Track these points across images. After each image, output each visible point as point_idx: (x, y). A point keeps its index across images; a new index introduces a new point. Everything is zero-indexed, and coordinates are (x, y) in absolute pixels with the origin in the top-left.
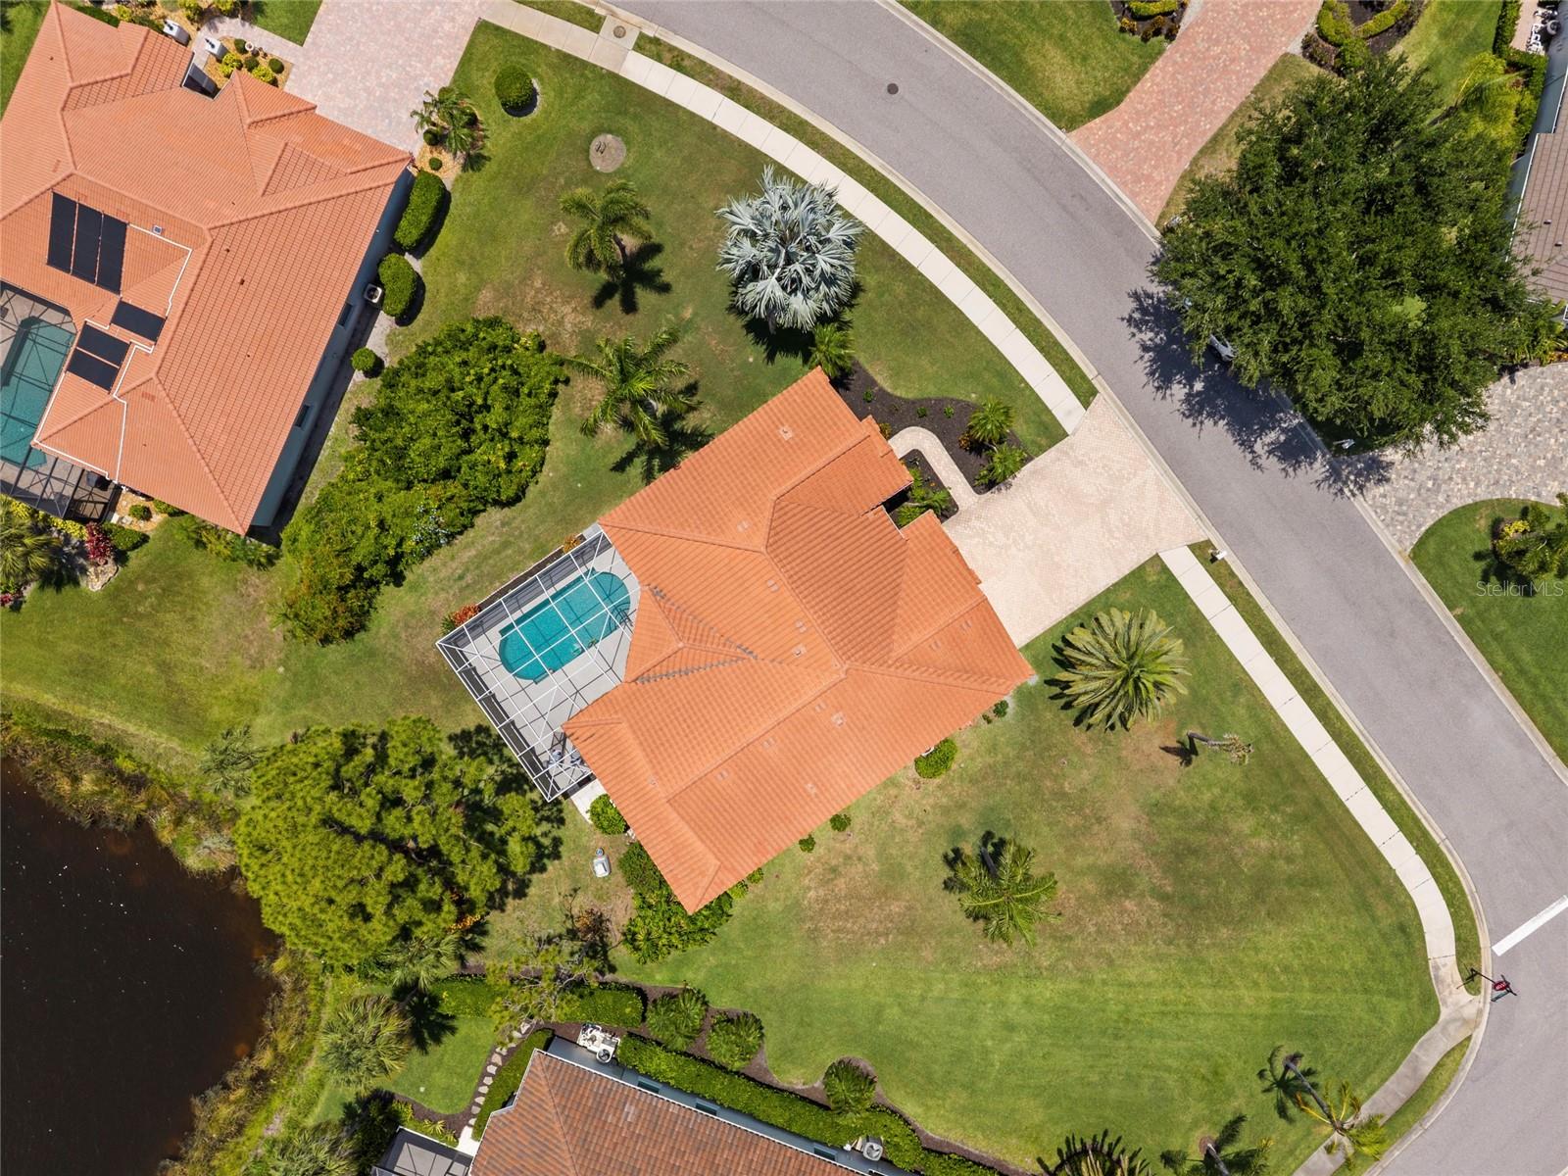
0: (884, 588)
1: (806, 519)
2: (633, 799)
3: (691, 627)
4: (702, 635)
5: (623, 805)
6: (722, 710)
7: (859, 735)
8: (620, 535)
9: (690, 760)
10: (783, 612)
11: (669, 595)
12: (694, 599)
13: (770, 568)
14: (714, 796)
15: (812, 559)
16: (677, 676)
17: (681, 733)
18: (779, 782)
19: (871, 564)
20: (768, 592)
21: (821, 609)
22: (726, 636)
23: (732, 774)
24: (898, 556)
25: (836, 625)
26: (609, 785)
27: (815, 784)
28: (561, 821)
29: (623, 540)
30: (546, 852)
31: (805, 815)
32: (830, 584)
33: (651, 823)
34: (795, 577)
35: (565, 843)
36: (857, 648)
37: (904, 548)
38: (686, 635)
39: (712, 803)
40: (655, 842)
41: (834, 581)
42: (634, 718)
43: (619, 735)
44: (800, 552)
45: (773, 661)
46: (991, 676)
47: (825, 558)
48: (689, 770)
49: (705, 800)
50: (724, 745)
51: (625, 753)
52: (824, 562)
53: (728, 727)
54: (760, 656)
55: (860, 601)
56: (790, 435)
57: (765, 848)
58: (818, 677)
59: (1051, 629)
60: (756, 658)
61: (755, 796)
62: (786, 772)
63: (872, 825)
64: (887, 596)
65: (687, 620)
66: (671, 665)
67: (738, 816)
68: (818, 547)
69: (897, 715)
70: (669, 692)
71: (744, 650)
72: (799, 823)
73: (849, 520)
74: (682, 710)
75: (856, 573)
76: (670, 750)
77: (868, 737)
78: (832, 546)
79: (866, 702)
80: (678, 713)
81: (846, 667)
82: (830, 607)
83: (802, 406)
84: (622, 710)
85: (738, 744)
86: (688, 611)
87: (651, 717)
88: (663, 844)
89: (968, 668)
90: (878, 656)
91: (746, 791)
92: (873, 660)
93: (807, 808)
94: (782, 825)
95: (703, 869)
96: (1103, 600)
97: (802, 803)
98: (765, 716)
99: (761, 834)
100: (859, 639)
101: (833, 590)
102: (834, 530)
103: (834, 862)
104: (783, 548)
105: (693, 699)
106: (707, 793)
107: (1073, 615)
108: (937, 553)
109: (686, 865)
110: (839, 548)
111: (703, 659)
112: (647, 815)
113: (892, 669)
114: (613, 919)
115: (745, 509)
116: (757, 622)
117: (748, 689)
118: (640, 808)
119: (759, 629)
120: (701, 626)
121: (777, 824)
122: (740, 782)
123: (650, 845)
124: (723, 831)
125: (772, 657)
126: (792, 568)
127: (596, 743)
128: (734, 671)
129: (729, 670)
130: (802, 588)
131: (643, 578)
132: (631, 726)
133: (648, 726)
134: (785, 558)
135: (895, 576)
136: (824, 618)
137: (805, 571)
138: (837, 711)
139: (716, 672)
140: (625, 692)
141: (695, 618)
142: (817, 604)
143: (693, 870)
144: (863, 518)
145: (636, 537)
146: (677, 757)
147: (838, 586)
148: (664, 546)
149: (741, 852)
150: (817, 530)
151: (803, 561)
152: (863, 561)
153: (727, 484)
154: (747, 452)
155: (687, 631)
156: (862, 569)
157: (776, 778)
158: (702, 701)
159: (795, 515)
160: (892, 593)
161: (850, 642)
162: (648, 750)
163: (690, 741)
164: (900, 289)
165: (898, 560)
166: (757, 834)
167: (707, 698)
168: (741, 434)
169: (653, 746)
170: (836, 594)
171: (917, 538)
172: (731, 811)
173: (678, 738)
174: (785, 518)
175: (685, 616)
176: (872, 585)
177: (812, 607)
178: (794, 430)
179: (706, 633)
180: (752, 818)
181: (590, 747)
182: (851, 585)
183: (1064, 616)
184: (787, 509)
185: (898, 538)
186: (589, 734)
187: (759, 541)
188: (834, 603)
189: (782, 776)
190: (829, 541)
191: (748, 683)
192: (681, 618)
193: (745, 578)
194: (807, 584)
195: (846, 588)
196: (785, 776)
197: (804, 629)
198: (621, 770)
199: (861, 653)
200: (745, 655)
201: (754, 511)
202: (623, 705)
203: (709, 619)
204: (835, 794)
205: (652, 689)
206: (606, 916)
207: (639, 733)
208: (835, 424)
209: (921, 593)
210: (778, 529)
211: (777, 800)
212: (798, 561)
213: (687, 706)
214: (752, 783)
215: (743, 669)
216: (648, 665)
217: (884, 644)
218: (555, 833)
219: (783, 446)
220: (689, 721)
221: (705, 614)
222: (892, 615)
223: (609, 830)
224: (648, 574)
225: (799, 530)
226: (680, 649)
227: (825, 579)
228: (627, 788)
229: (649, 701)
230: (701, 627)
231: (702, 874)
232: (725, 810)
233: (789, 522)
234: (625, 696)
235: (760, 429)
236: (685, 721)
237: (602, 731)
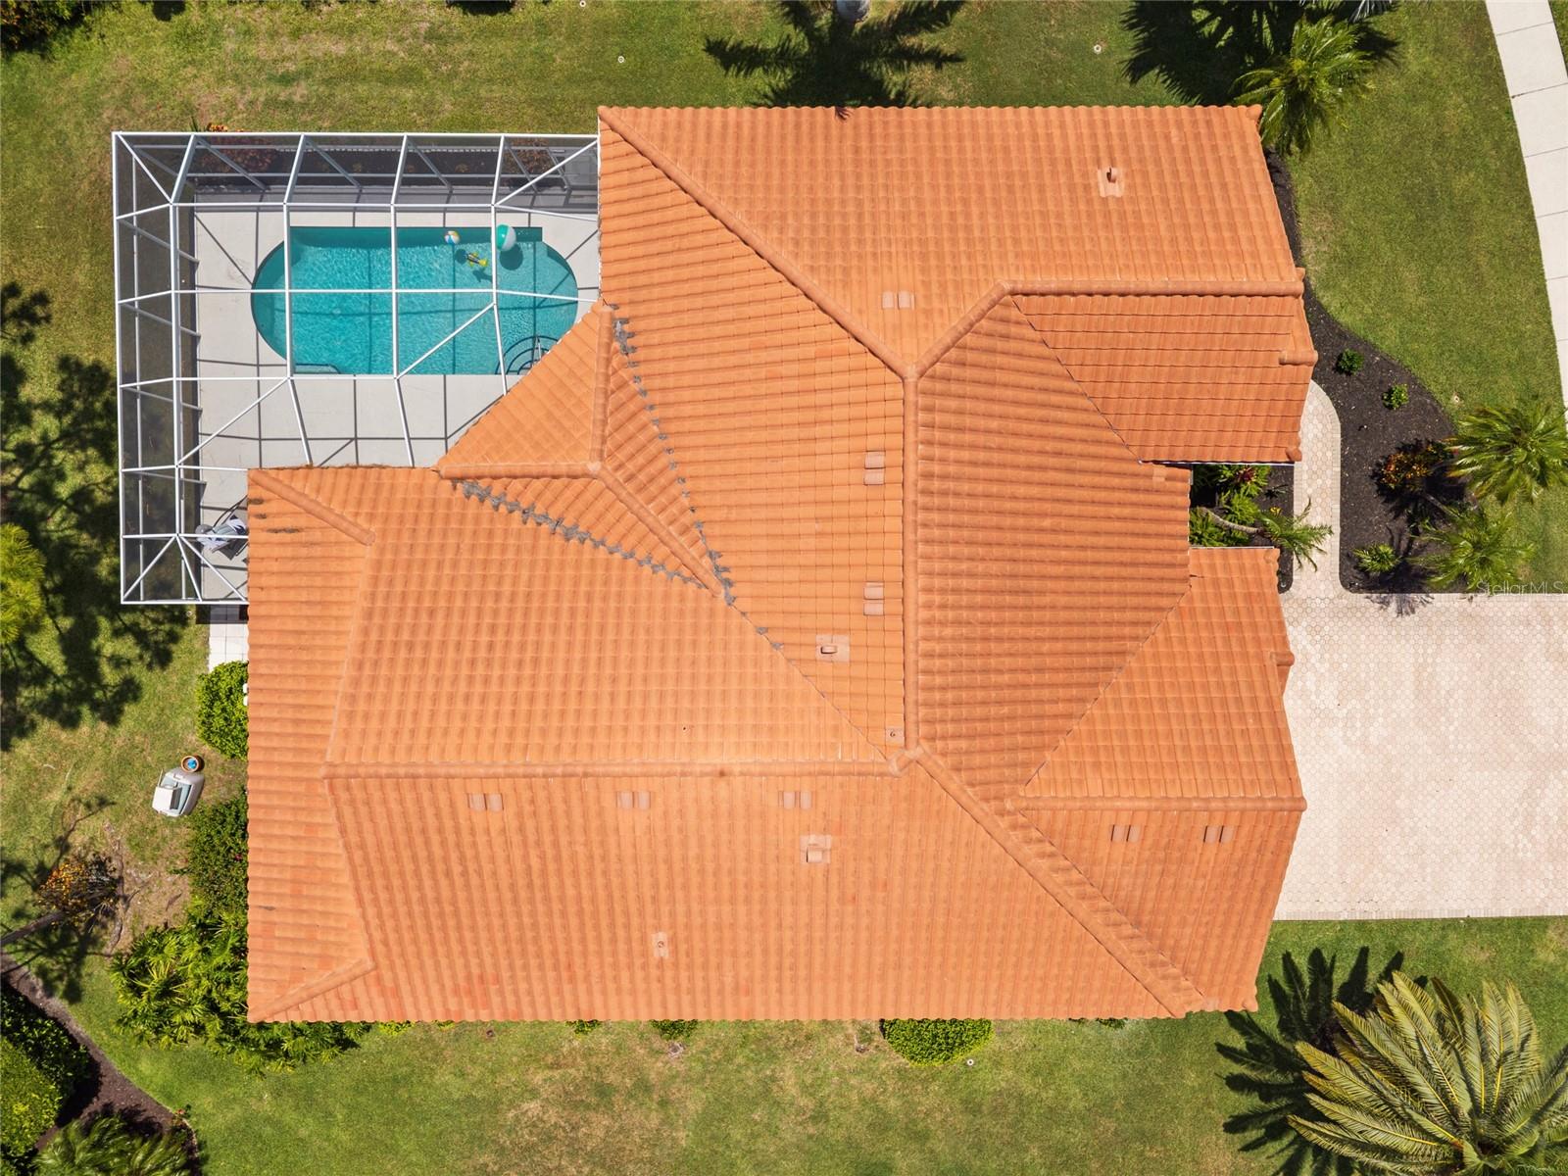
0: (1094, 639)
1: (1036, 381)
2: (290, 714)
3: (642, 448)
4: (652, 480)
5: (263, 713)
6: (584, 661)
7: (834, 906)
8: (625, 163)
9: (441, 722)
10: (858, 541)
11: (641, 355)
12: (687, 395)
13: (897, 423)
14: (440, 831)
15: (995, 472)
16: (545, 527)
17: (468, 646)
18: (601, 893)
19: (1099, 571)
20: (855, 476)
21: (943, 591)
22: (700, 515)
23: (511, 810)
24: (1159, 594)
25: (950, 647)
26: (262, 654)
27: (673, 940)
28: (163, 658)
29: (625, 177)
30: (98, 695)
31: (611, 986)
32: (996, 552)
33: (291, 787)
34: (936, 485)
35: (143, 703)
36: (964, 728)
37: (1178, 587)
38: (621, 456)
39: (427, 843)
40: (276, 831)
41: (1008, 552)
42: (396, 550)
43: (347, 566)
44: (981, 439)
45: (762, 631)
46: (1174, 959)
47: (1022, 490)
48: (422, 739)
49: (416, 826)
50: (536, 739)
51: (334, 611)
52: (1014, 498)
53: (572, 705)
54: (744, 604)
55: (1032, 631)
56: (1116, 190)
57: (486, 993)
58: (836, 729)
59: (1305, 924)
60: (731, 601)
61: (530, 885)
62: (631, 882)
63: (729, 1059)
64: (1089, 661)
65: (644, 427)
66: (548, 496)
67: (470, 901)
68: (1022, 459)
69: (941, 920)
70: (504, 549)
71: (718, 570)
72: (590, 992)
73: (1115, 451)
74: (504, 604)
75: (1060, 570)
76: (416, 671)
77: (849, 920)
78: (1051, 476)
79: (899, 851)
80: (490, 604)
81: (914, 753)
82: (965, 599)
83: (1178, 154)
84: (386, 519)
85: (566, 757)
86: (657, 413)
87: (431, 573)
88: (289, 846)
89: (1146, 918)
90: (992, 774)
91: (519, 866)
92: (979, 776)
93: (625, 975)
94: (551, 974)
95: (332, 952)
96: (1433, 936)
97: (623, 959)
98: (668, 738)
99: (496, 965)
100: (979, 711)
101: (994, 568)
102: (1078, 448)
103: (612, 1078)
104: (953, 404)
105: (544, 595)
106: (430, 812)
107: (1362, 925)
108: (1242, 642)
109: (305, 920)
110: (1061, 493)
111: (621, 528)
112: (296, 766)
113: (1004, 823)
114: (136, 902)
115: (924, 270)
116: (786, 529)
117: (672, 653)
118: (290, 743)
119: (779, 544)
120: (664, 460)
121: (541, 967)
122: (516, 839)
123: (261, 830)
124: (417, 909)
125: (764, 622)
126: (943, 460)
127: (289, 552)
128: (666, 596)
129: (660, 589)
130: (936, 517)
131: (614, 284)
132: (378, 565)
133: (413, 587)
134: (945, 428)
135: (1127, 631)
136: (938, 614)
137: (966, 487)
138: (825, 831)
139: (630, 574)
140: (420, 488)
141: (663, 436)
142: (943, 574)
143: (311, 941)
144: (1143, 468)
145: (654, 187)
146: (419, 696)
147: (1008, 568)
148: (700, 239)
149: (431, 974)
150: (1044, 421)
151: (974, 463)
152: (1090, 555)
153: (919, 202)
154: (1001, 168)
155: (629, 449)
156: (1077, 570)
157: (600, 881)
158: (557, 612)
159: (1020, 355)
160: (1102, 660)
161: (957, 703)
162: (374, 637)
163: (471, 679)
164: (1456, 110)
165: (1153, 601)
166: (488, 961)
167: (573, 612)
168: (1011, 130)
169: (389, 637)
170: (994, 583)
171: (1216, 583)
172: (459, 881)
173: (451, 654)
174: (1000, 345)
175: (644, 417)
176: (1076, 615)
177: (930, 574)
178: (1131, 187)
179: (662, 481)
180: (496, 922)
181: (277, 552)
182: (1035, 584)
183: (1344, 917)
184: (1014, 330)
185: (1180, 557)
186: (288, 522)
187: (910, 355)
188: (979, 599)
189: (615, 881)
190: (1052, 461)
191: (679, 643)
192: (633, 415)
193: (825, 414)
194: (951, 518)
195: (1022, 583)
196: (623, 887)
197: (878, 608)
198: (304, 640)
199: (963, 744)
200: (712, 580)
201: (943, 285)
202: (397, 510)
203: (688, 456)
204: (700, 984)
205: (477, 520)
206: (126, 888)
207: (382, 589)
208: (1233, 227)
209: (1163, 702)
210: (970, 356)
211: (574, 922)
212: (966, 455)
213: (520, 603)
214: (542, 857)
215: (690, 605)
216: (501, 467)
217: (1021, 756)
218: (138, 672)
219: (1089, 202)
220: (500, 637)
221: (687, 441)
222: (1075, 708)
223: (215, 739)
224: (627, 282)
225: (1010, 393)
226: (586, 475)
227: (994, 536)
228: (290, 684)
229: (452, 541)
230: (660, 464)
231: (325, 960)
232: (448, 874)
233: (1000, 360)
234: (413, 496)
235: (1057, 142)
236: (493, 629)
237: (317, 536)
